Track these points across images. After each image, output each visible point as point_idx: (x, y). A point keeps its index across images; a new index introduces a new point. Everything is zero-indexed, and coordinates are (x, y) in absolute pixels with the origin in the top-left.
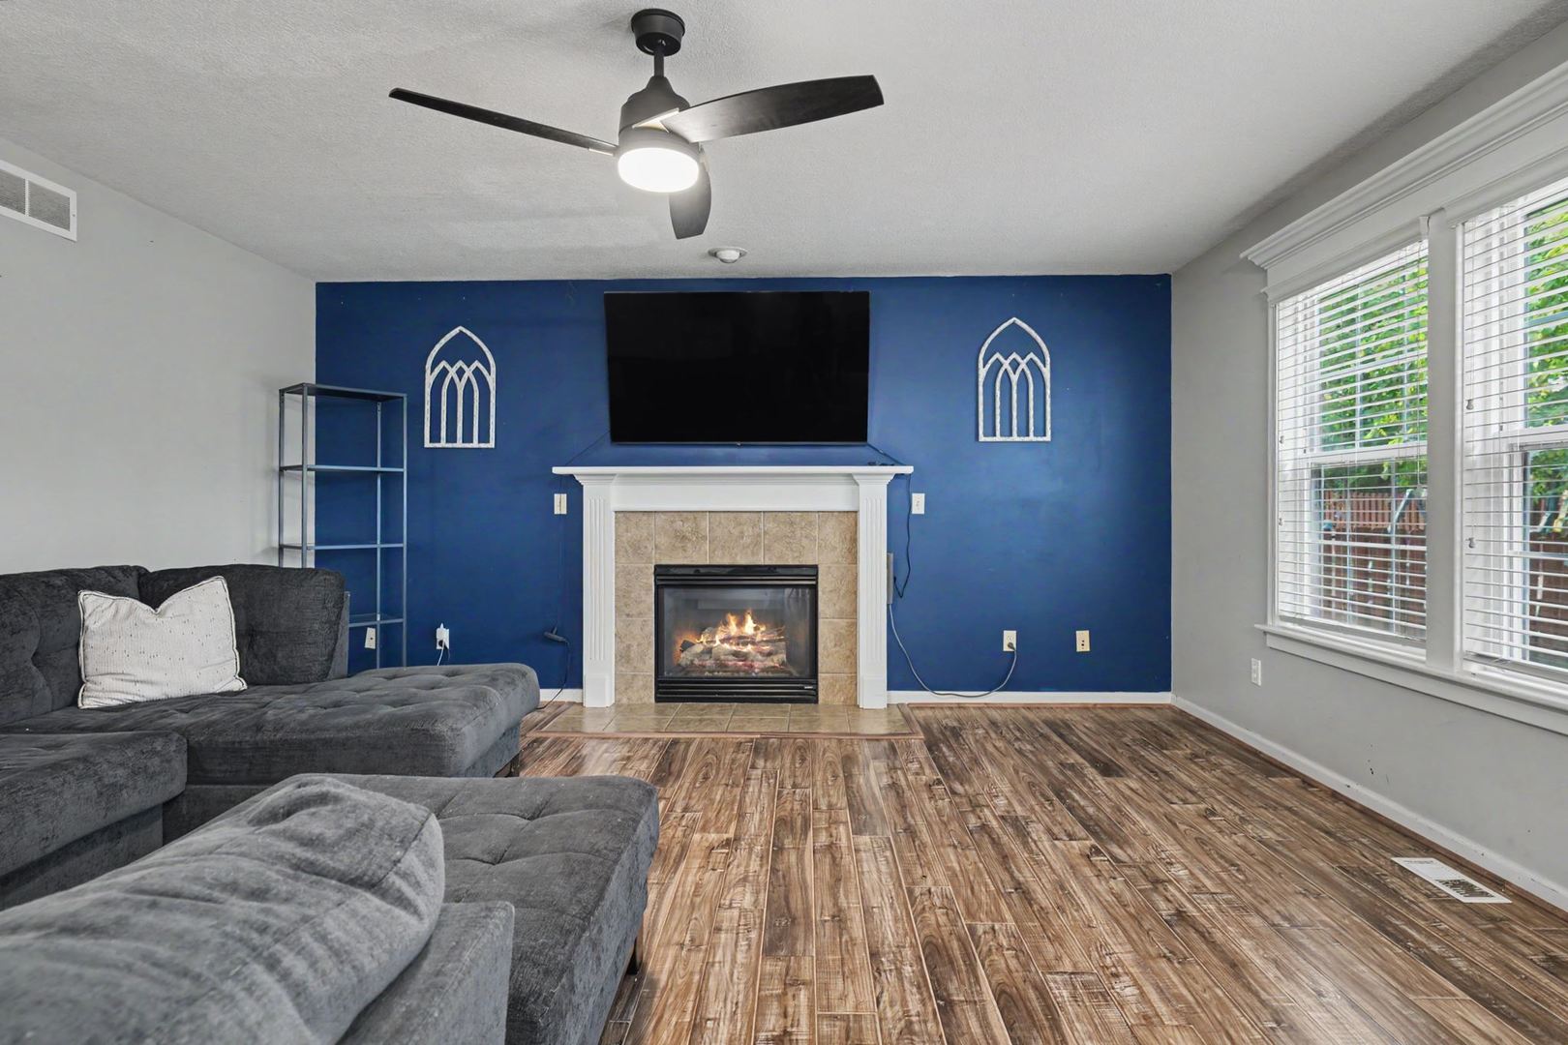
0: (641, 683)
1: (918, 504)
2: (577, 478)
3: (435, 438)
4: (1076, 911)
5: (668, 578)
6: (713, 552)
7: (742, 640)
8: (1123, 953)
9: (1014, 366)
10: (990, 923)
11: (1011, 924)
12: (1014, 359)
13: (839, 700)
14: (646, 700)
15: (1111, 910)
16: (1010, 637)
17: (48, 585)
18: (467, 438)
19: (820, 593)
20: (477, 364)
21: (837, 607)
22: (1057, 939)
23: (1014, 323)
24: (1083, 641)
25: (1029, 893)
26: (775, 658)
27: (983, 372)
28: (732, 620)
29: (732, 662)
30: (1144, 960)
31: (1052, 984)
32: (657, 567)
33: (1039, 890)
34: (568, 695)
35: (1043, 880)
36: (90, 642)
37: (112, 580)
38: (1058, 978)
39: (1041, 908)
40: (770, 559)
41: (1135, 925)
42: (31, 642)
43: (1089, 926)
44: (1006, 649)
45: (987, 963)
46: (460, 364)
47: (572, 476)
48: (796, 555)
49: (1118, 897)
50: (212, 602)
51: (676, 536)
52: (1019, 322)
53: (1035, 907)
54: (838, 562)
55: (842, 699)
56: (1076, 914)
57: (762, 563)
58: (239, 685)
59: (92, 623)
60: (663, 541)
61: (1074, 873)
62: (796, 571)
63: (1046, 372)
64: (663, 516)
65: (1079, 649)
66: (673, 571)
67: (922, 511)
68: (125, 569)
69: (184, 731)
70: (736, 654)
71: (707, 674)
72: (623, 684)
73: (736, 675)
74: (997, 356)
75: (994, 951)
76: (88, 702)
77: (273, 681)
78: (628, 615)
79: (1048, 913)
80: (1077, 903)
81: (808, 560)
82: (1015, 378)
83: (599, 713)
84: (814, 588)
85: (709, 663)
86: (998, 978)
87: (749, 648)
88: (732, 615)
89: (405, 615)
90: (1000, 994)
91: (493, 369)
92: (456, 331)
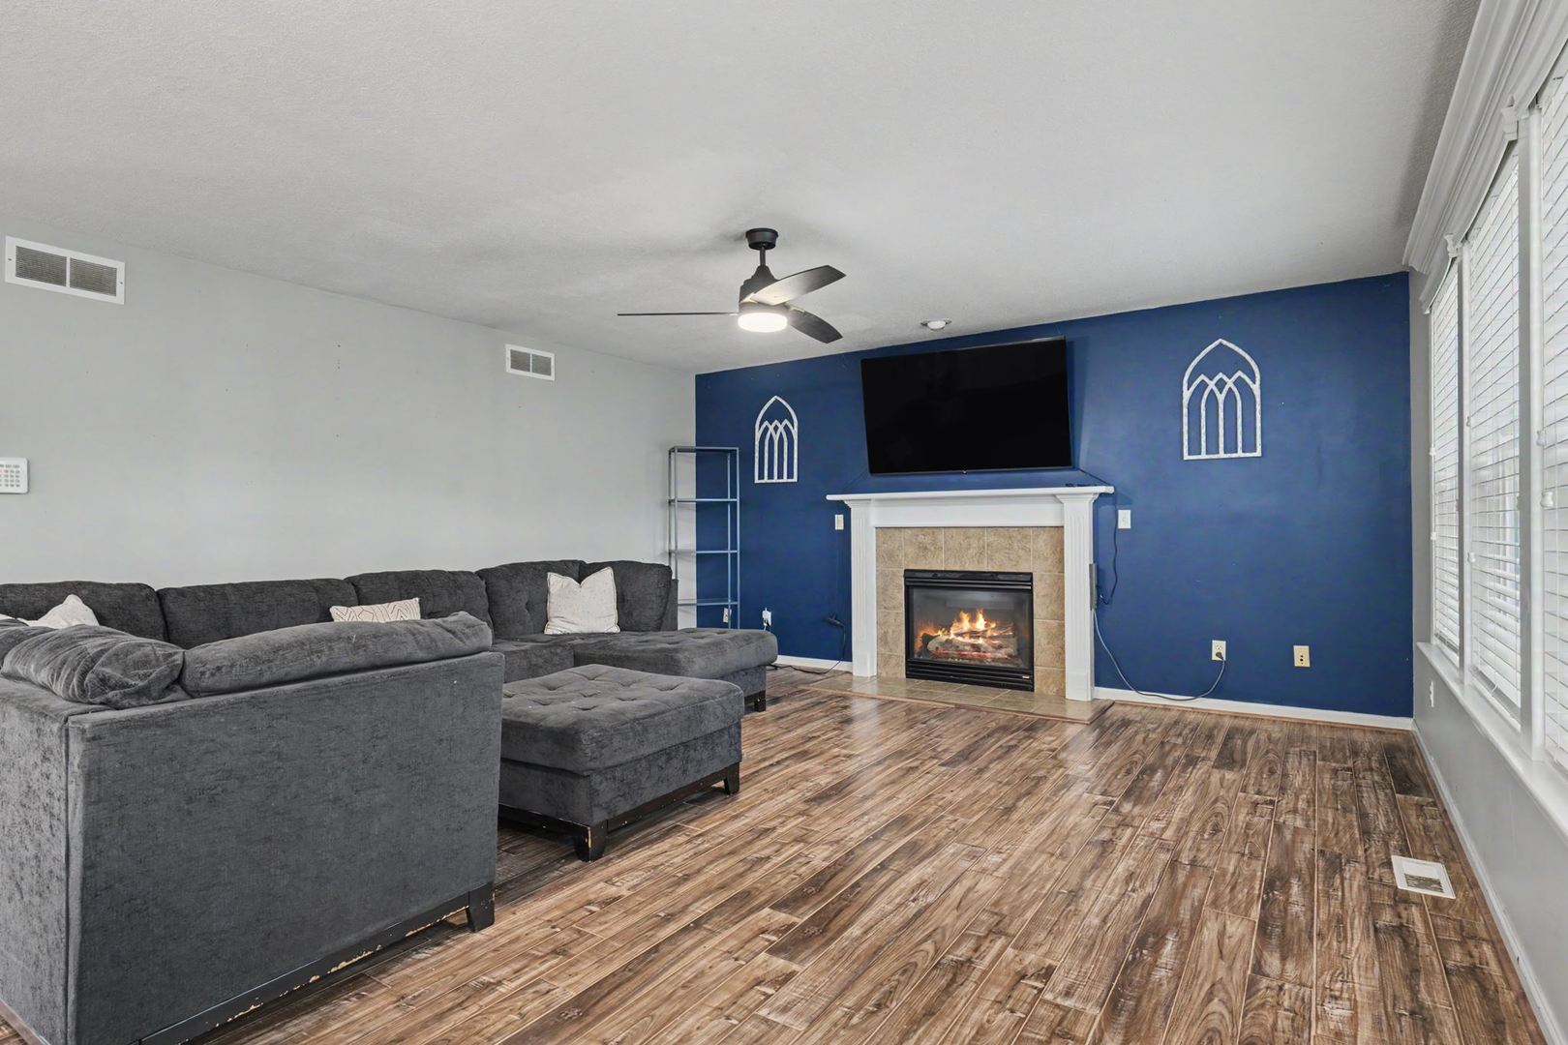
0: (894, 661)
1: (1125, 520)
2: (846, 503)
3: (761, 477)
5: (915, 581)
6: (946, 560)
7: (973, 634)
9: (1221, 386)
12: (1221, 379)
13: (1053, 690)
14: (899, 676)
16: (1219, 647)
17: (535, 569)
18: (780, 476)
19: (1035, 597)
20: (786, 422)
21: (1050, 609)
23: (1221, 344)
24: (1302, 656)
26: (1003, 651)
27: (1187, 394)
28: (965, 617)
29: (968, 651)
32: (906, 571)
34: (843, 666)
36: (552, 600)
37: (565, 568)
40: (993, 567)
42: (524, 597)
44: (1214, 658)
46: (776, 422)
47: (842, 502)
48: (1014, 563)
50: (604, 583)
51: (919, 548)
52: (1225, 342)
54: (1050, 571)
55: (1055, 690)
57: (986, 570)
58: (616, 629)
59: (553, 590)
60: (911, 550)
62: (1014, 577)
63: (1256, 388)
64: (909, 532)
65: (1297, 663)
66: (917, 575)
67: (1128, 526)
68: (574, 562)
69: (573, 647)
70: (973, 646)
71: (950, 660)
72: (883, 660)
73: (972, 663)
74: (1202, 377)
76: (548, 631)
77: (631, 629)
78: (885, 608)
81: (1023, 568)
82: (1221, 397)
83: (862, 680)
84: (1031, 592)
85: (952, 651)
87: (981, 641)
88: (965, 612)
89: (739, 599)
91: (796, 425)
92: (773, 400)
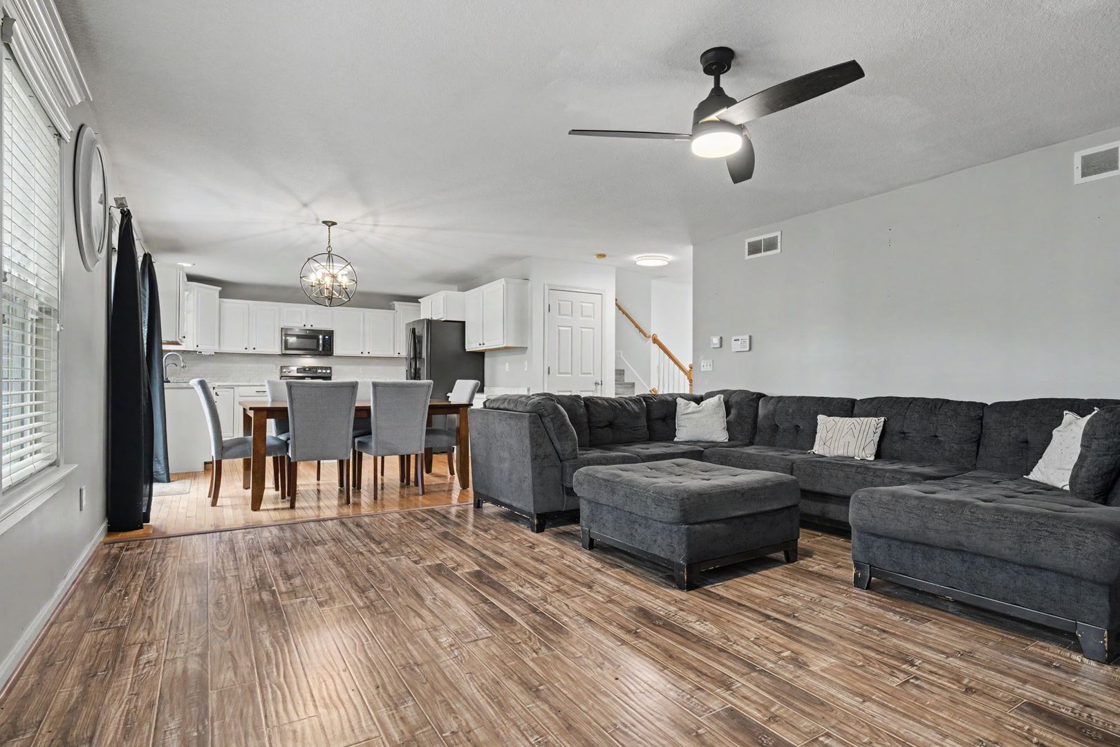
4: (483, 684)
8: (446, 660)
10: (540, 656)
11: (527, 660)
15: (456, 693)
22: (492, 657)
25: (526, 689)
30: (433, 659)
31: (487, 631)
33: (518, 695)
35: (520, 708)
38: (485, 636)
39: (511, 679)
41: (436, 684)
43: (470, 673)
45: (528, 633)
49: (451, 710)
53: (515, 677)
56: (484, 681)
61: (494, 728)
75: (528, 640)
79: (504, 675)
80: (483, 691)
86: (518, 627)
90: (511, 621)
